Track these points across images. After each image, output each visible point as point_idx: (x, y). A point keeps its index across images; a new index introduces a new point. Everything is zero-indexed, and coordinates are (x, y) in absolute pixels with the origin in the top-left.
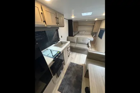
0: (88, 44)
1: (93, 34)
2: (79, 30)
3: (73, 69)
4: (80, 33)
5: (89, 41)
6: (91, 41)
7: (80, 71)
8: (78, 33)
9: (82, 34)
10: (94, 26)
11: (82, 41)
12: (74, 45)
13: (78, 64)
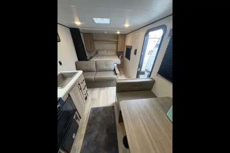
0: (115, 70)
1: (119, 54)
2: (96, 49)
3: (99, 119)
4: (100, 53)
5: (116, 65)
6: (118, 65)
7: (111, 117)
8: (97, 53)
9: (103, 56)
10: (117, 42)
11: (104, 67)
12: (92, 76)
13: (105, 106)
